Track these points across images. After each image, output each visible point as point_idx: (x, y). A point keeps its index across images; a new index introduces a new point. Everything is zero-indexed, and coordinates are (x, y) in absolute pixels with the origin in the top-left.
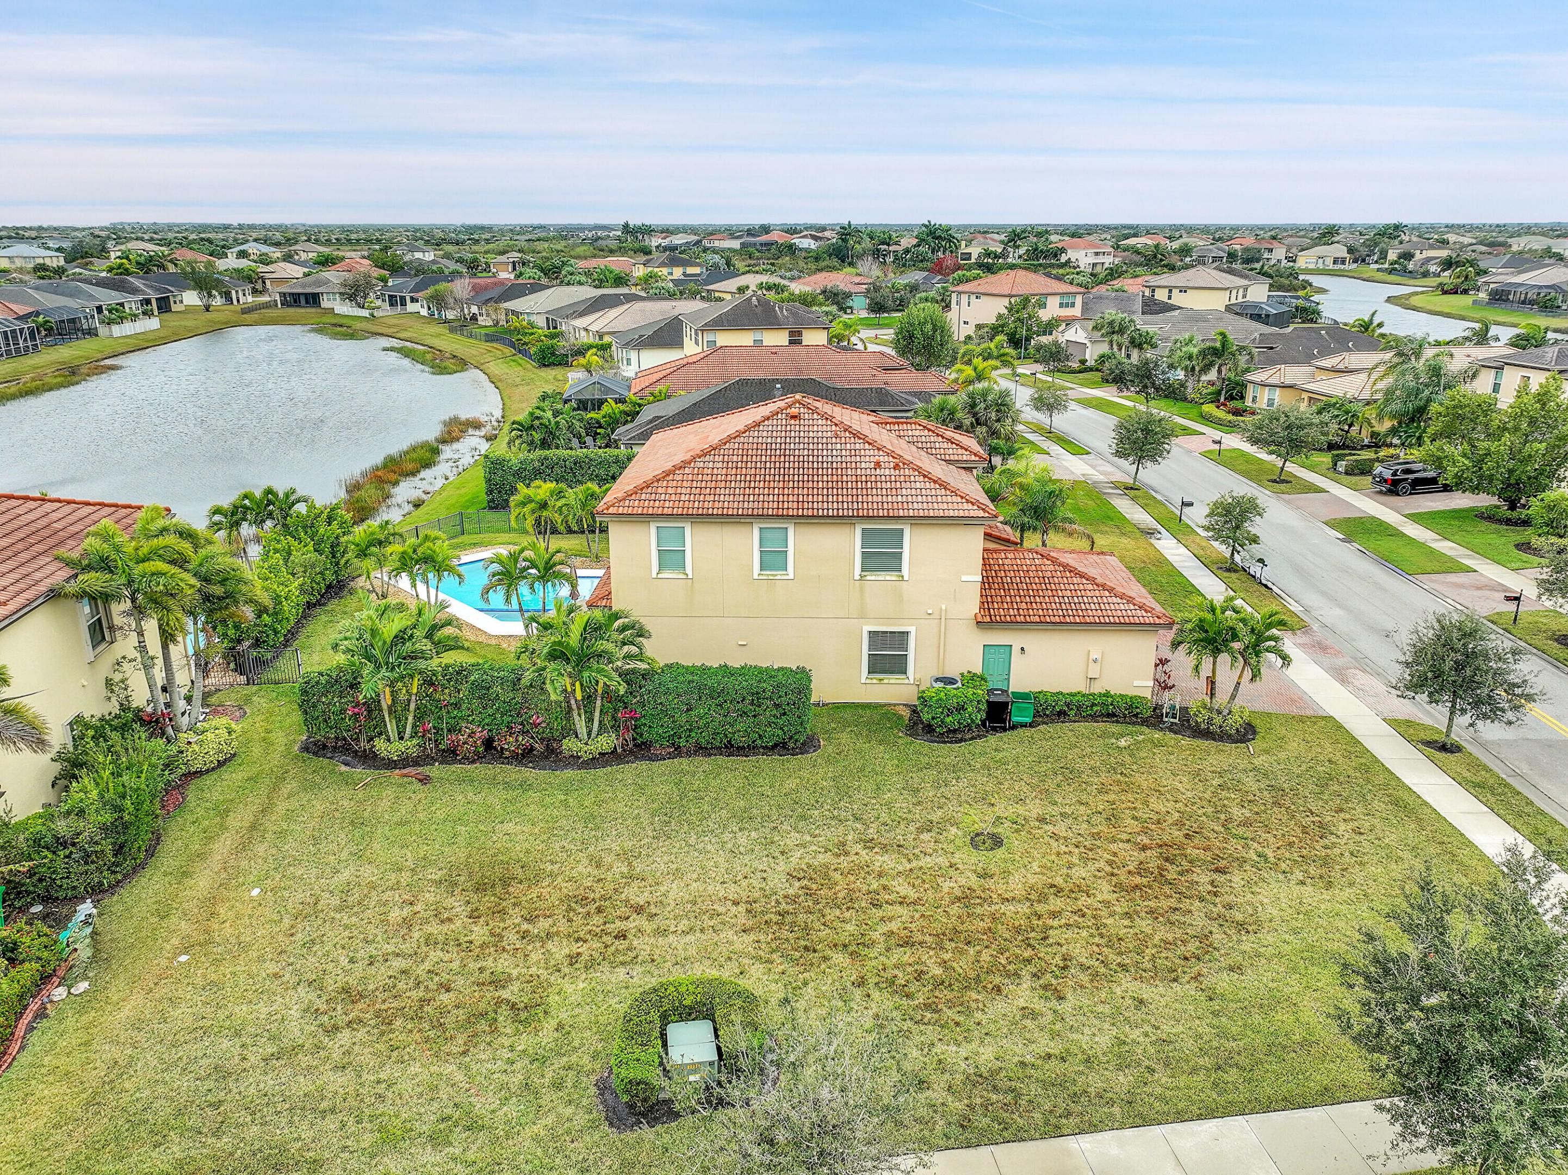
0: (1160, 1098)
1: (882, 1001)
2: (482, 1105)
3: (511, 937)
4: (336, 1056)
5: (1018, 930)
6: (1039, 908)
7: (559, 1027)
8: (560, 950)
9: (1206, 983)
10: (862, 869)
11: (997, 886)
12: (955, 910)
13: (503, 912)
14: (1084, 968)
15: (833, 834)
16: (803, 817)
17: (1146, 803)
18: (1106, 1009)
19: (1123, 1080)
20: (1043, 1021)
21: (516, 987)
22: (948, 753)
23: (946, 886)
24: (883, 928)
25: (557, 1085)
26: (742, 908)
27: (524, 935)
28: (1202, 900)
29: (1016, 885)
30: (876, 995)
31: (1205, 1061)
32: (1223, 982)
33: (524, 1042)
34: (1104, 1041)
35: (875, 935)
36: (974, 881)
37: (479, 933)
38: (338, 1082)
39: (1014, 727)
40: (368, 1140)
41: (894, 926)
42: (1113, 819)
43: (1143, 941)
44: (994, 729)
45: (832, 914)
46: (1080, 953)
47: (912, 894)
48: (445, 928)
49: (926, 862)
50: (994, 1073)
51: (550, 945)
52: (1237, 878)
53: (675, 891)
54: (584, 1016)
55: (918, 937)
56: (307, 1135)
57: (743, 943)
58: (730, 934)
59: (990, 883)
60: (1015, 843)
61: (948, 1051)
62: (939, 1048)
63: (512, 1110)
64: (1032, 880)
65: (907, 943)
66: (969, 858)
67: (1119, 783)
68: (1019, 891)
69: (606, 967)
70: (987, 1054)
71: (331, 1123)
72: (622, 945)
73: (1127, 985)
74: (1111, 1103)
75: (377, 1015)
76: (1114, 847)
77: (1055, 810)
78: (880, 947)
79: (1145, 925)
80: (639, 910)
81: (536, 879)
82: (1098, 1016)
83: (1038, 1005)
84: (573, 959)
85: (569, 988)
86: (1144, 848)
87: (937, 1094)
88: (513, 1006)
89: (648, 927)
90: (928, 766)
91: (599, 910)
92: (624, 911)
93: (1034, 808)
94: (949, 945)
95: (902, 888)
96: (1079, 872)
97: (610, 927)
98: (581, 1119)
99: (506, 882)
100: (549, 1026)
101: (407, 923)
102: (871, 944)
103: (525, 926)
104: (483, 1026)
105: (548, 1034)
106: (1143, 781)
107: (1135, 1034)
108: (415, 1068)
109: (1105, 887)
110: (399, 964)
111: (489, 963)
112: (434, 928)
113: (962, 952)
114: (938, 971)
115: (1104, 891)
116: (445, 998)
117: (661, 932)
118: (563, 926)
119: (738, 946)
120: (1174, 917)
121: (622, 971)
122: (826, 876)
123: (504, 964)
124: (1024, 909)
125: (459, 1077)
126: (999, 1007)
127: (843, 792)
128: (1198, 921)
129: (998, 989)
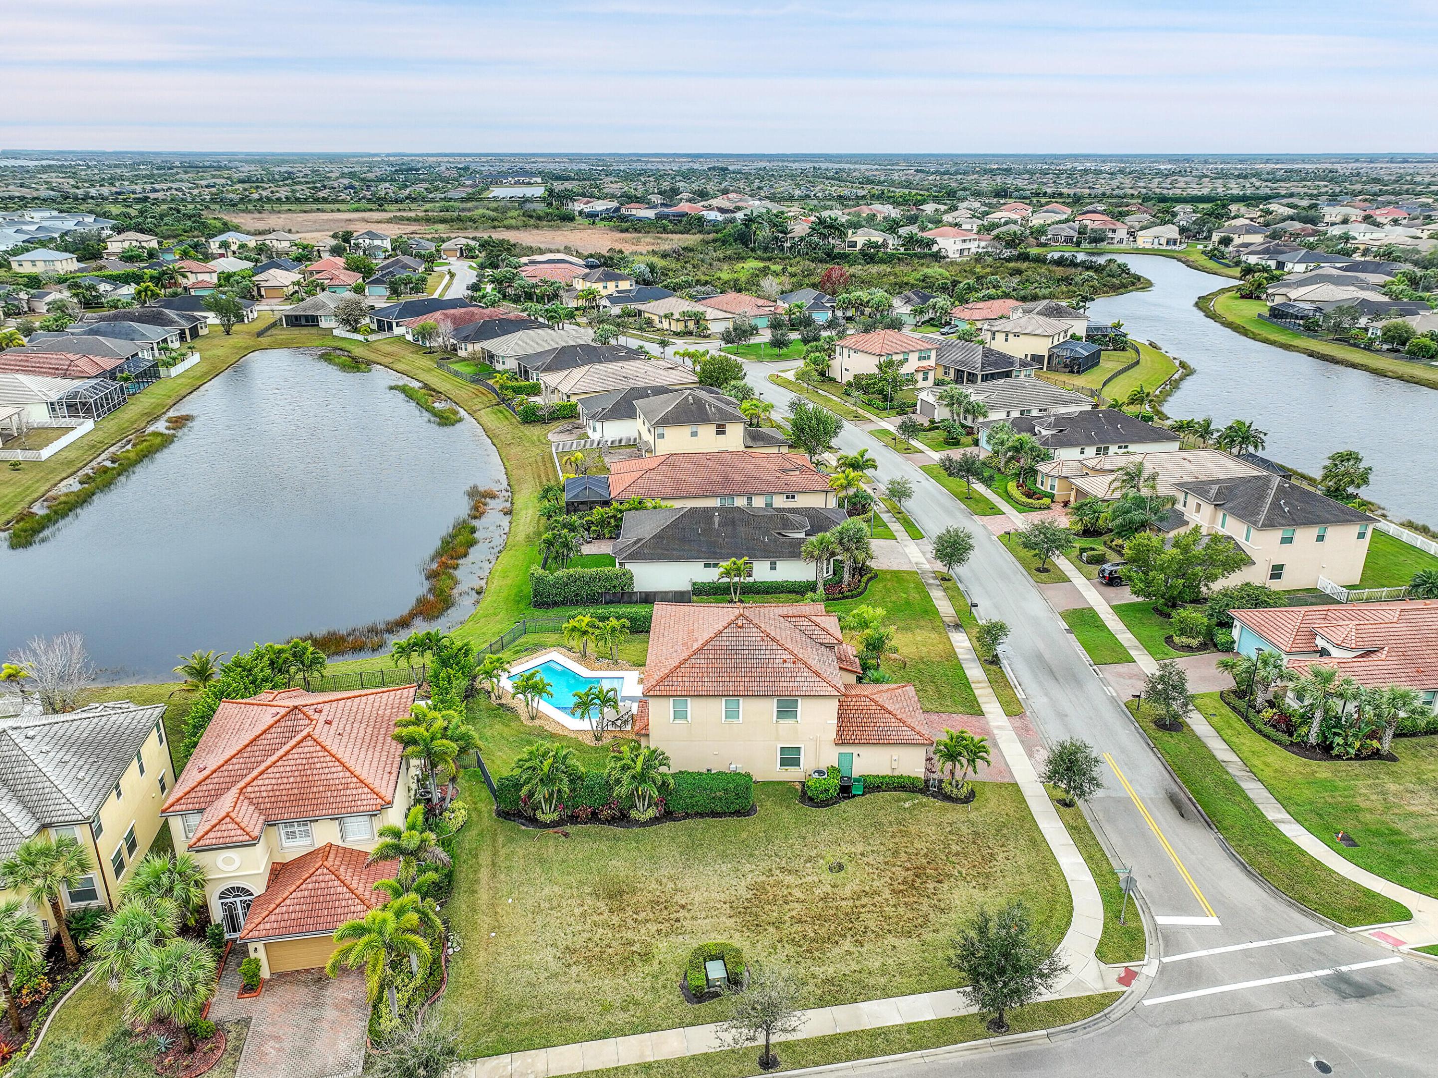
0: (896, 987)
1: (790, 949)
2: (638, 995)
3: (630, 922)
4: (574, 976)
5: (847, 914)
6: (858, 903)
7: (660, 963)
8: (653, 928)
9: (923, 937)
10: (779, 883)
11: (839, 892)
12: (820, 904)
13: (623, 909)
14: (873, 932)
15: (764, 865)
16: (751, 855)
17: (912, 843)
18: (880, 950)
19: (883, 980)
20: (854, 956)
21: (638, 945)
22: (821, 814)
23: (817, 892)
24: (789, 915)
25: (665, 987)
26: (728, 905)
27: (636, 920)
28: (928, 897)
29: (848, 892)
30: (786, 946)
31: (916, 972)
32: (928, 936)
33: (647, 969)
34: (878, 964)
35: (786, 918)
36: (829, 889)
37: (615, 920)
38: (579, 987)
39: (854, 796)
40: (598, 1009)
41: (794, 913)
42: (896, 854)
43: (899, 917)
44: (845, 798)
45: (767, 907)
46: (872, 925)
47: (802, 897)
48: (601, 917)
49: (809, 879)
50: (833, 979)
51: (648, 925)
52: (946, 886)
53: (698, 897)
54: (669, 957)
55: (804, 918)
56: (575, 1008)
57: (730, 922)
58: (723, 919)
59: (836, 890)
60: (849, 868)
61: (816, 970)
62: (812, 968)
63: (649, 997)
64: (856, 888)
65: (800, 921)
66: (828, 877)
67: (901, 831)
68: (849, 895)
69: (673, 935)
70: (831, 970)
71: (582, 1003)
72: (678, 925)
73: (890, 940)
74: (877, 989)
75: (585, 958)
76: (894, 869)
77: (869, 849)
78: (788, 924)
79: (901, 910)
80: (683, 907)
81: (634, 892)
82: (877, 954)
83: (853, 949)
84: (659, 932)
85: (660, 946)
86: (908, 869)
87: (811, 988)
88: (639, 954)
89: (688, 916)
90: (810, 823)
91: (666, 908)
92: (676, 908)
93: (860, 848)
94: (818, 922)
95: (797, 893)
96: (876, 884)
97: (672, 916)
98: (676, 1001)
99: (621, 893)
100: (656, 962)
101: (583, 915)
102: (784, 923)
103: (635, 916)
104: (629, 963)
105: (656, 966)
106: (913, 829)
107: (890, 961)
108: (607, 981)
109: (887, 891)
110: (586, 935)
111: (624, 934)
112: (595, 918)
113: (823, 925)
114: (812, 935)
115: (887, 893)
116: (609, 950)
117: (694, 918)
118: (651, 916)
119: (728, 925)
120: (915, 906)
121: (680, 937)
122: (764, 888)
123: (630, 935)
124: (850, 903)
125: (625, 984)
126: (837, 950)
127: (769, 840)
128: (925, 908)
129: (837, 943)
